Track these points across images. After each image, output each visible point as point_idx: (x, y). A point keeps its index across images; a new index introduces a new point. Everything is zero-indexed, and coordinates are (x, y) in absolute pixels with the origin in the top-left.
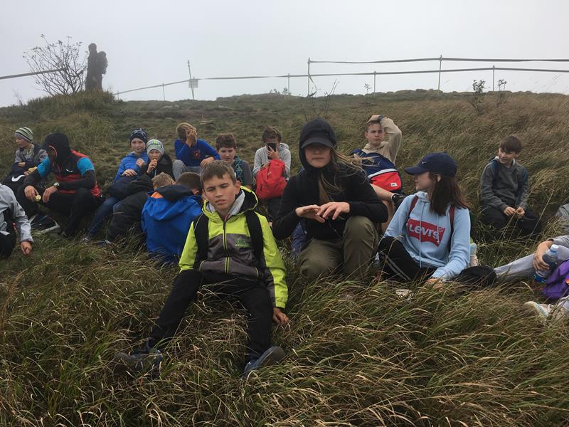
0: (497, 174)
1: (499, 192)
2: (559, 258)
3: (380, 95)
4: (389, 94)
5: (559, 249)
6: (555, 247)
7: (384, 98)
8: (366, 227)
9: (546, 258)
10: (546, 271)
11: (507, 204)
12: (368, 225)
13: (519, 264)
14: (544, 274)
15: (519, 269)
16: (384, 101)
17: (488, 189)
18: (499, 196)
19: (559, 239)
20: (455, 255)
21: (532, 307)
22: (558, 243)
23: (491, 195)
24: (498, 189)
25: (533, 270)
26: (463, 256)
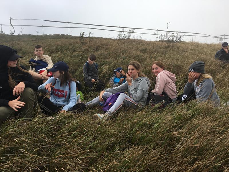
0: (88, 67)
1: (90, 74)
2: (107, 96)
3: (46, 36)
4: (50, 36)
5: (107, 93)
6: (105, 92)
7: (47, 37)
8: (31, 92)
9: (103, 97)
10: (103, 101)
11: (93, 78)
12: (31, 91)
13: (95, 100)
14: (103, 103)
15: (95, 102)
16: (47, 38)
17: (86, 73)
18: (90, 76)
19: (107, 90)
20: (71, 100)
21: (96, 115)
22: (106, 91)
23: (87, 75)
24: (89, 73)
25: (99, 102)
26: (74, 100)
